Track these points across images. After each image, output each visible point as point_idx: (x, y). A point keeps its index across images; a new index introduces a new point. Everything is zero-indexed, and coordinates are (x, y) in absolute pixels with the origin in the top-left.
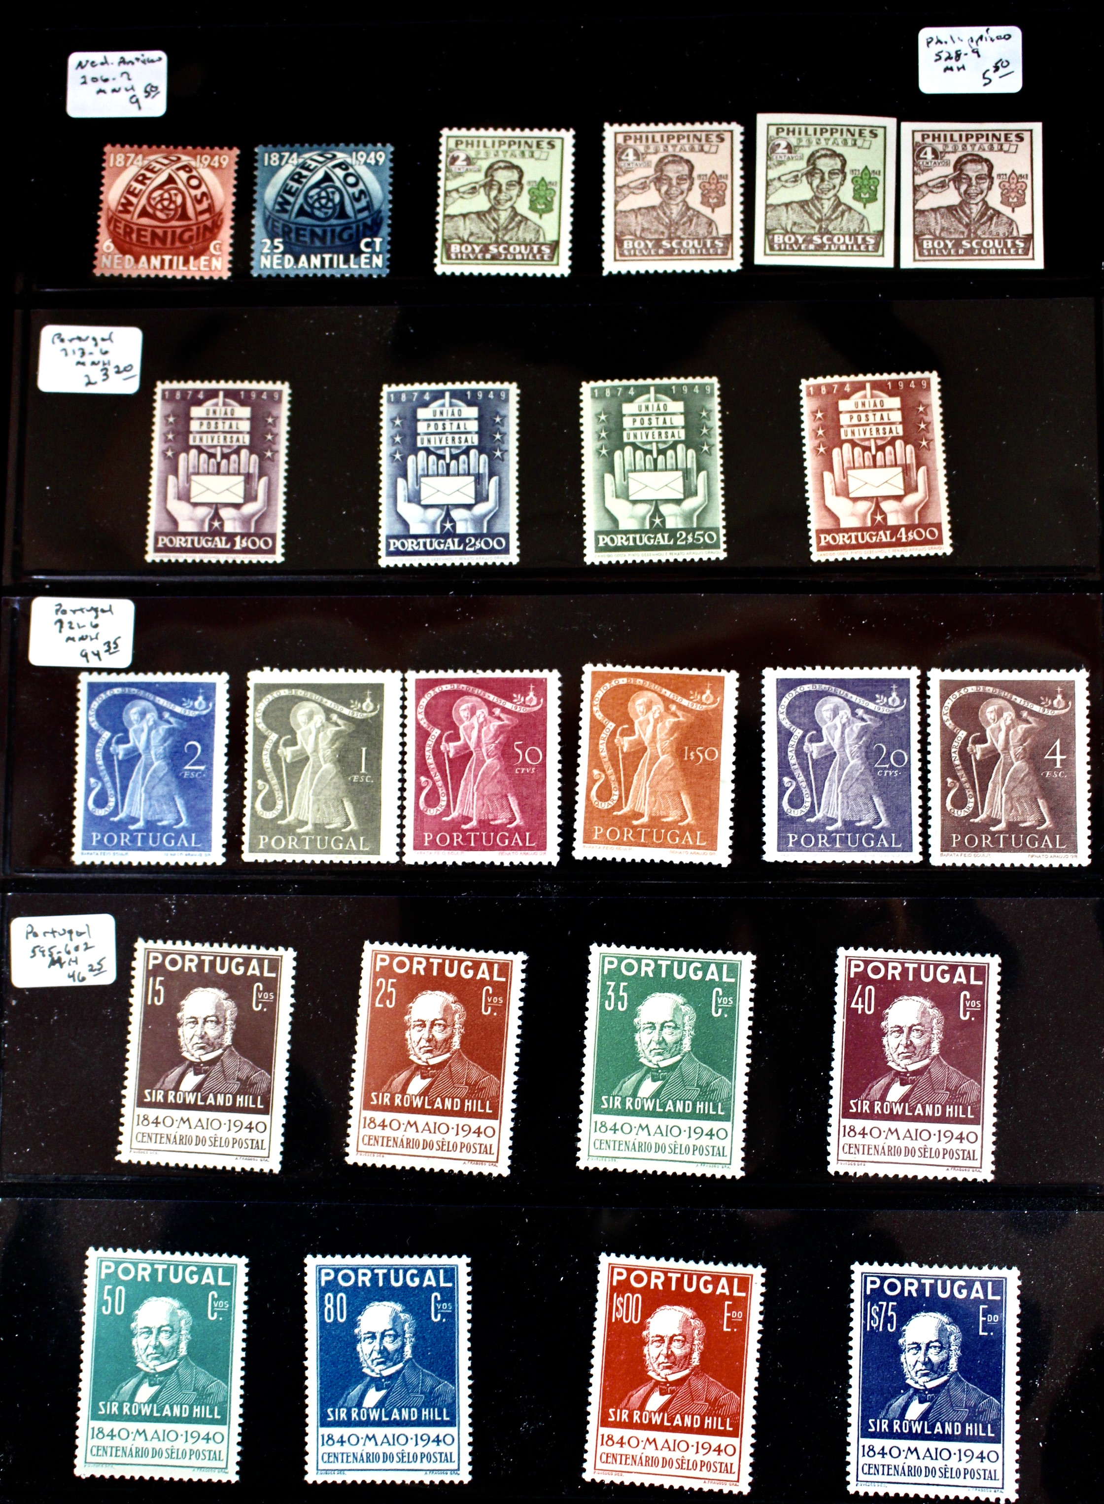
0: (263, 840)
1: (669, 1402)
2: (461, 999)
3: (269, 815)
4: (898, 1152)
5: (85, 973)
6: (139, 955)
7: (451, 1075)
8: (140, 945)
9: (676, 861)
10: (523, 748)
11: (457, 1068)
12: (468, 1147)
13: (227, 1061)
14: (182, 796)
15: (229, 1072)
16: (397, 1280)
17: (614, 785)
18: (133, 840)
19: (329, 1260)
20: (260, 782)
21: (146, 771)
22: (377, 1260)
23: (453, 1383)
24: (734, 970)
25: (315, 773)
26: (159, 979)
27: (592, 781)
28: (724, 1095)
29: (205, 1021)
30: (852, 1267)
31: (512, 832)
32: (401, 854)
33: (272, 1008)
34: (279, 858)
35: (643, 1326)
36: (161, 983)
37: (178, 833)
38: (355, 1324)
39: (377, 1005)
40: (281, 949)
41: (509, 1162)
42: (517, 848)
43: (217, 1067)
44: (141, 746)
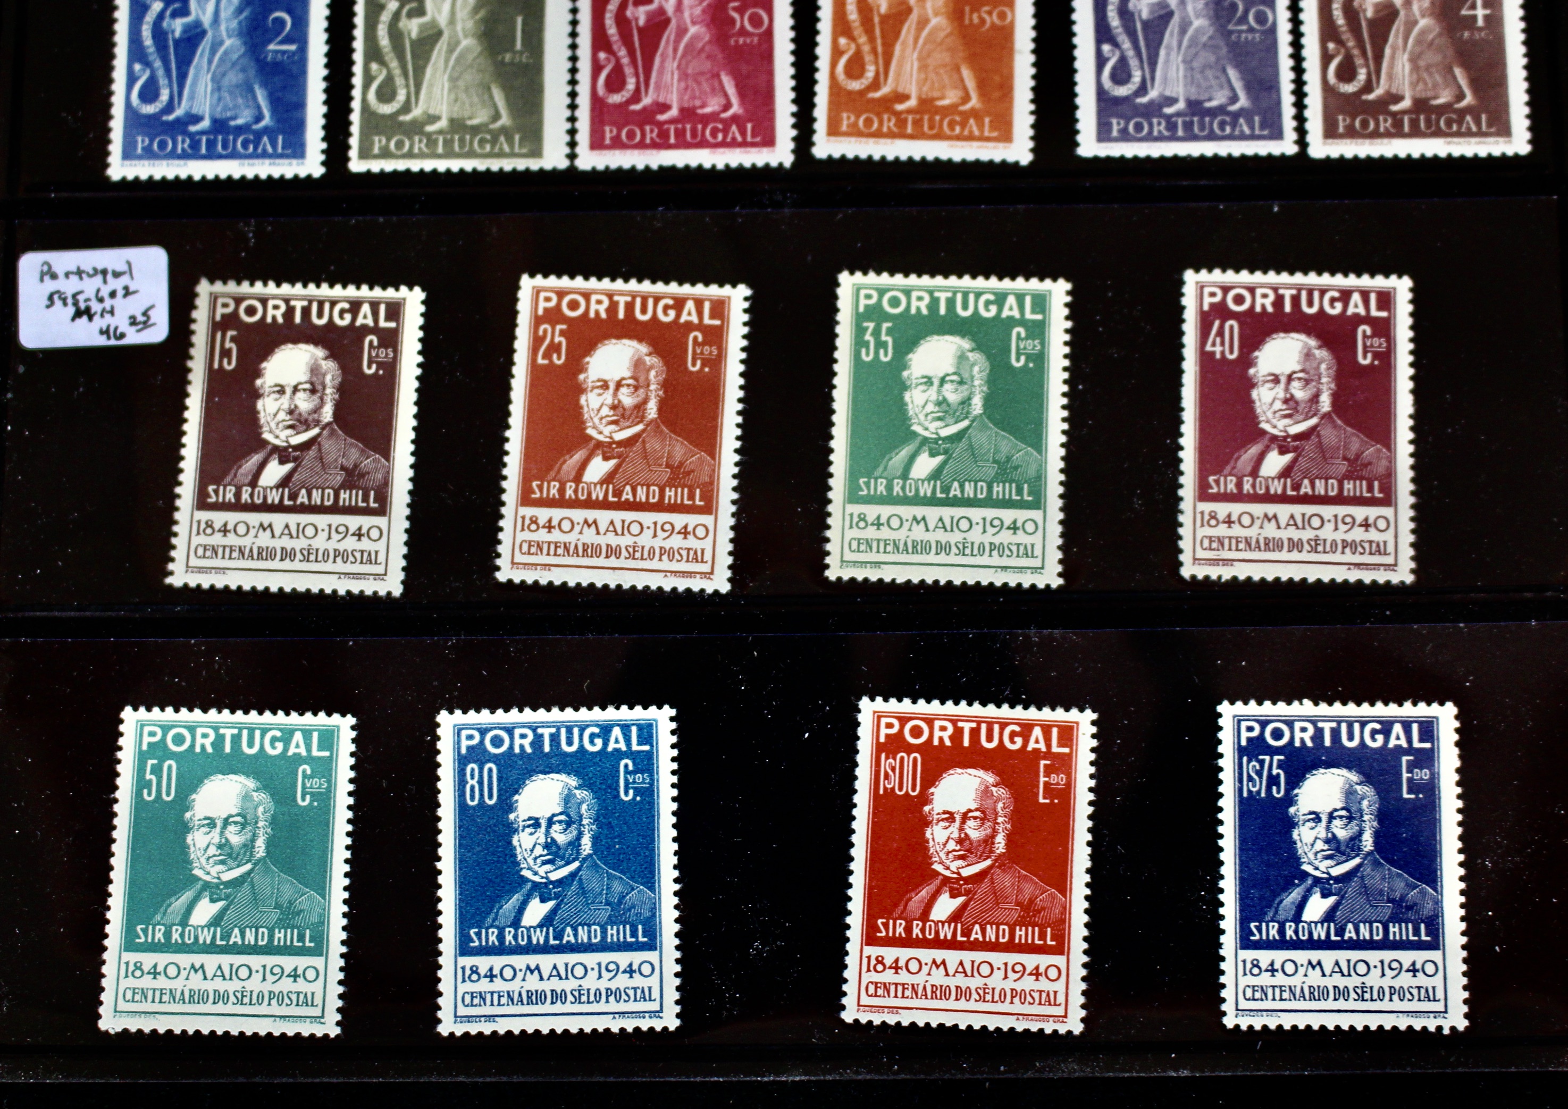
0: (378, 142)
1: (964, 907)
2: (658, 349)
3: (386, 109)
4: (1278, 545)
5: (124, 326)
6: (202, 302)
7: (645, 455)
8: (204, 288)
9: (957, 158)
10: (741, 10)
11: (654, 444)
12: (670, 554)
13: (328, 445)
14: (264, 85)
15: (330, 458)
16: (570, 743)
17: (868, 58)
18: (195, 145)
19: (472, 717)
20: (374, 66)
21: (213, 51)
22: (541, 715)
23: (652, 888)
24: (1041, 302)
25: (451, 51)
26: (230, 333)
27: (837, 53)
28: (1032, 472)
29: (295, 389)
30: (1219, 709)
31: (727, 124)
32: (572, 156)
33: (390, 370)
34: (401, 165)
35: (924, 799)
36: (233, 339)
37: (258, 135)
38: (511, 808)
39: (540, 361)
40: (404, 289)
41: (729, 574)
42: (734, 144)
43: (312, 453)
44: (206, 20)
